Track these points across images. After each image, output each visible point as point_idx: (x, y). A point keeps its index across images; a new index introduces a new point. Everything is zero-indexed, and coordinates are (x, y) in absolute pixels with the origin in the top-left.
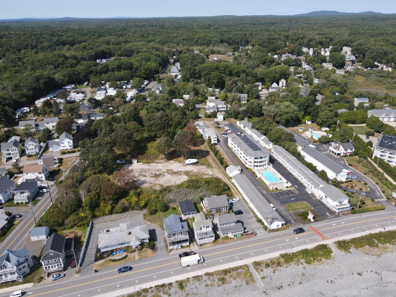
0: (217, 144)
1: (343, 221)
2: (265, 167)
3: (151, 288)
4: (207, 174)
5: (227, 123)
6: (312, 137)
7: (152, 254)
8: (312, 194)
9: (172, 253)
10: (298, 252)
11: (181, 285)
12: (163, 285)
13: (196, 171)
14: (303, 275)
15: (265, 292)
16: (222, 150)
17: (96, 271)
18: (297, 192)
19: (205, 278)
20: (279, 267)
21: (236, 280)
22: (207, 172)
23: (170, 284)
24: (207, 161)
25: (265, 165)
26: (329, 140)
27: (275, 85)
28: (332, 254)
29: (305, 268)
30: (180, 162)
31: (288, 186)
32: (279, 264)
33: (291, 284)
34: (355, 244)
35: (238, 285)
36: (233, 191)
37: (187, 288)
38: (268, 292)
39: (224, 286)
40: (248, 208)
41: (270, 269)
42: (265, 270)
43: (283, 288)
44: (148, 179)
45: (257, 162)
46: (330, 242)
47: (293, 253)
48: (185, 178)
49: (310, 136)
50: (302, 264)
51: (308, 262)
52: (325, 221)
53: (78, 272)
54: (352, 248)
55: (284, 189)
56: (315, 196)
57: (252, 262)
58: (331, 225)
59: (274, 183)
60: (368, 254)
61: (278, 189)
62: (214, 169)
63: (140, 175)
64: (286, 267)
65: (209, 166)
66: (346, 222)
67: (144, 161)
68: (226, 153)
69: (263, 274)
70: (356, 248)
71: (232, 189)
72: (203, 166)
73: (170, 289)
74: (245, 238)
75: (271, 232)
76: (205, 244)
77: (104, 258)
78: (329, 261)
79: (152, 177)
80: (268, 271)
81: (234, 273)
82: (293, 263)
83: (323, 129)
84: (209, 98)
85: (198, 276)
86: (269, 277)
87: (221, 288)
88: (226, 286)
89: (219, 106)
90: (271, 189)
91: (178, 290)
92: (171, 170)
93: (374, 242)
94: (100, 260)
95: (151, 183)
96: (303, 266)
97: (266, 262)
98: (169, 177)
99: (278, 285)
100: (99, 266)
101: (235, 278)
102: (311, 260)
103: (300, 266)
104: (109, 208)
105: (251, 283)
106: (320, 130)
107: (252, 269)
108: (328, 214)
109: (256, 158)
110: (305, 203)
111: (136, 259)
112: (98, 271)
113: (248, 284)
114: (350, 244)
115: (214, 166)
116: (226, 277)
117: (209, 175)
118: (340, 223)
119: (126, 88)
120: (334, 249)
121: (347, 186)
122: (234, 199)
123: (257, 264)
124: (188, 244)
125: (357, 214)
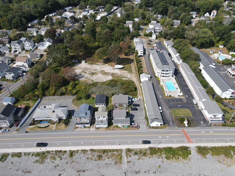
0: (143, 56)
1: (211, 131)
2: (169, 78)
3: (52, 151)
4: (126, 77)
5: (157, 41)
6: (218, 58)
7: (64, 128)
8: (197, 104)
9: (77, 130)
10: (163, 148)
11: (72, 153)
12: (60, 151)
13: (120, 73)
14: (160, 166)
15: (125, 173)
16: (144, 61)
17: (26, 132)
18: (185, 101)
19: (89, 152)
20: (144, 156)
21: (109, 159)
22: (127, 75)
23: (65, 152)
24: (131, 67)
25: (170, 76)
26: (230, 62)
27: (207, 14)
28: (190, 156)
29: (163, 162)
30: (112, 66)
31: (180, 95)
32: (145, 154)
33: (147, 172)
34: (213, 152)
35: (108, 163)
36: (138, 92)
37: (74, 157)
38: (128, 173)
39: (98, 161)
40: (143, 107)
41: (137, 157)
42: (132, 156)
43: (140, 173)
44: (87, 75)
45: (164, 74)
46: (192, 146)
47: (159, 148)
48: (110, 78)
49: (217, 58)
50: (162, 158)
51: (168, 158)
52: (198, 127)
53: (17, 130)
54: (208, 155)
55: (177, 97)
56: (198, 107)
57: (126, 148)
58: (200, 132)
59: (171, 91)
60: (220, 163)
61: (172, 96)
62: (133, 74)
63: (83, 72)
64: (149, 158)
65: (130, 71)
66: (214, 132)
67: (90, 62)
68: (146, 64)
69: (130, 159)
70: (213, 155)
71: (138, 90)
72: (126, 71)
73: (63, 155)
74: (130, 129)
75: (150, 128)
76: (101, 128)
77: (35, 124)
78: (185, 161)
79: (89, 74)
80: (134, 158)
81: (110, 153)
82: (156, 156)
83: (231, 53)
84: (152, 22)
85: (85, 150)
86: (133, 163)
87: (96, 162)
88: (100, 162)
89: (156, 28)
90: (166, 95)
91: (68, 157)
92: (104, 71)
93: (230, 154)
94: (32, 125)
95: (87, 78)
96: (163, 160)
97: (137, 150)
98: (100, 75)
99: (137, 170)
100: (30, 129)
101: (109, 157)
102: (170, 157)
103: (161, 159)
104: (53, 91)
105: (118, 164)
106: (228, 53)
107: (124, 154)
108: (202, 122)
109: (163, 71)
110: (188, 110)
111: (53, 129)
112: (28, 132)
113: (116, 163)
114: (209, 151)
115: (133, 72)
116: (103, 155)
117: (127, 78)
118: (208, 132)
119: (102, 11)
120: (194, 152)
121: (229, 102)
122: (136, 99)
123: (129, 150)
124: (89, 126)
125: (226, 127)
